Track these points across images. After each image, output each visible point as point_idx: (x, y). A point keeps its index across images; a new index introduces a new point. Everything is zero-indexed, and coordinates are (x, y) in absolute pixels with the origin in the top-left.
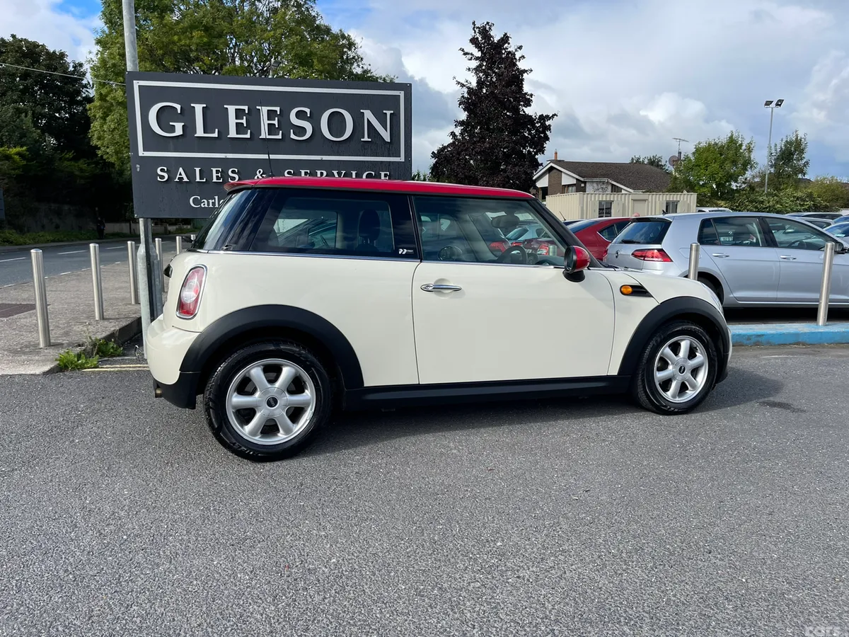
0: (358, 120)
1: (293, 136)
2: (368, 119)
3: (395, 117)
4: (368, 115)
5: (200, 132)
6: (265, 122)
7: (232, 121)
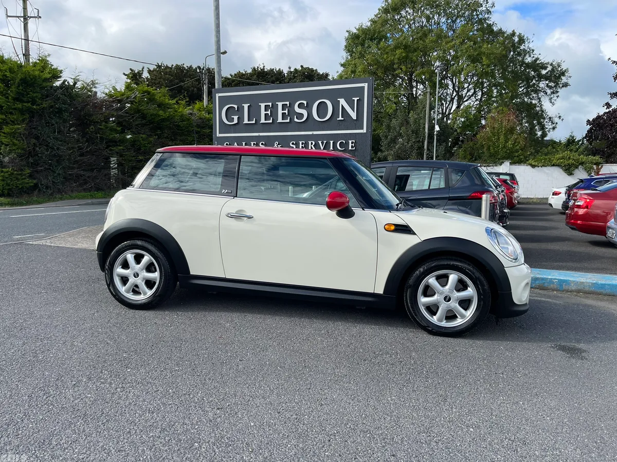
0: (336, 106)
1: (296, 120)
2: (342, 105)
3: (360, 102)
4: (342, 102)
5: (246, 121)
6: (280, 112)
7: (263, 112)
